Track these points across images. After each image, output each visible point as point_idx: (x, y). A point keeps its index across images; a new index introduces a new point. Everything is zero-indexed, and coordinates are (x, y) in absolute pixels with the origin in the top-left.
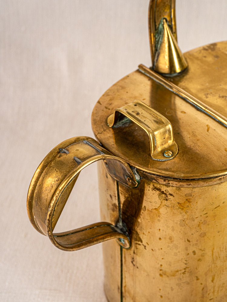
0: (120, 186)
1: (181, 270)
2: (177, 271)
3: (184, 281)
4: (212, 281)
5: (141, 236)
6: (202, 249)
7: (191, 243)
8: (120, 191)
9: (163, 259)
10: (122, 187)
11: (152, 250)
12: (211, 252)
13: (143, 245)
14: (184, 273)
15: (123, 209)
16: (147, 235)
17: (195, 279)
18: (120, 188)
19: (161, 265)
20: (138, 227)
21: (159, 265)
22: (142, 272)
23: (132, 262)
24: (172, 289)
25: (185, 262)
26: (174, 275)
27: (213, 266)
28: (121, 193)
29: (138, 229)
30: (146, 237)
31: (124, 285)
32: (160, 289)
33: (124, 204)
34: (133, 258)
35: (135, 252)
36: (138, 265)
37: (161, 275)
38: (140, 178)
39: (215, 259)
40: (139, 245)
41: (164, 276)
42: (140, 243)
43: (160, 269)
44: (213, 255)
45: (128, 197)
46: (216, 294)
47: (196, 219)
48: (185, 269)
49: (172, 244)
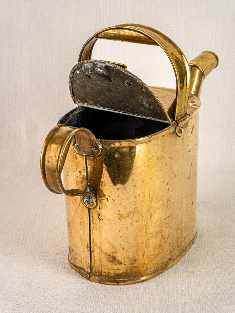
0: (88, 159)
1: (132, 211)
2: (130, 212)
3: (134, 220)
4: (151, 218)
5: (104, 192)
6: (144, 192)
7: (137, 188)
8: (88, 163)
9: (120, 205)
10: (89, 159)
11: (113, 200)
12: (149, 195)
13: (106, 198)
14: (134, 213)
15: (90, 177)
16: (108, 189)
17: (141, 217)
18: (87, 161)
19: (119, 210)
20: (101, 186)
21: (118, 211)
22: (106, 221)
23: (98, 217)
24: (127, 228)
25: (134, 203)
26: (128, 216)
27: (150, 206)
28: (89, 165)
29: (102, 187)
30: (108, 191)
31: (92, 241)
32: (119, 231)
33: (90, 173)
34: (99, 214)
35: (100, 207)
36: (103, 218)
37: (119, 219)
38: (103, 146)
39: (151, 200)
40: (104, 199)
41: (121, 219)
42: (104, 198)
43: (119, 213)
44: (150, 197)
45: (94, 165)
46: (153, 229)
47: (139, 168)
48: (134, 209)
49: (125, 191)
